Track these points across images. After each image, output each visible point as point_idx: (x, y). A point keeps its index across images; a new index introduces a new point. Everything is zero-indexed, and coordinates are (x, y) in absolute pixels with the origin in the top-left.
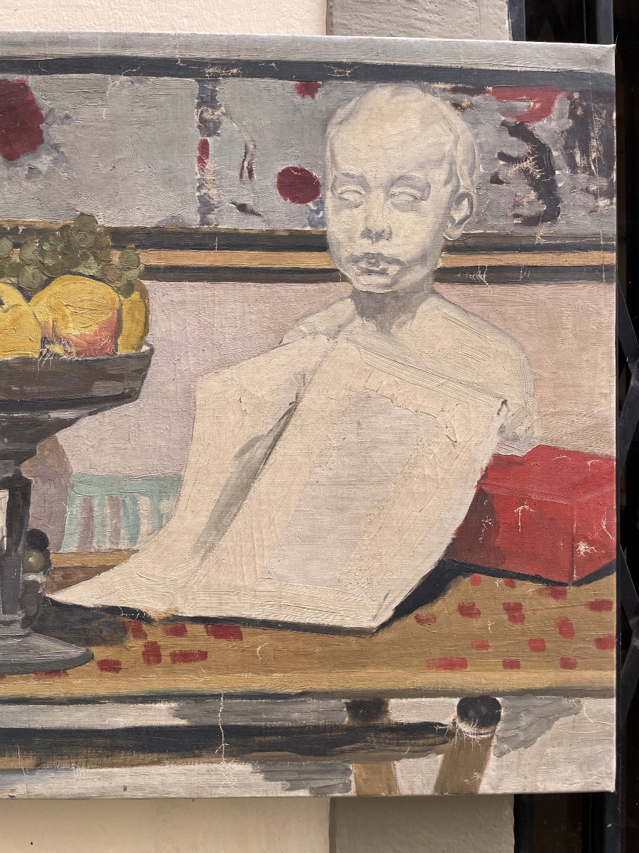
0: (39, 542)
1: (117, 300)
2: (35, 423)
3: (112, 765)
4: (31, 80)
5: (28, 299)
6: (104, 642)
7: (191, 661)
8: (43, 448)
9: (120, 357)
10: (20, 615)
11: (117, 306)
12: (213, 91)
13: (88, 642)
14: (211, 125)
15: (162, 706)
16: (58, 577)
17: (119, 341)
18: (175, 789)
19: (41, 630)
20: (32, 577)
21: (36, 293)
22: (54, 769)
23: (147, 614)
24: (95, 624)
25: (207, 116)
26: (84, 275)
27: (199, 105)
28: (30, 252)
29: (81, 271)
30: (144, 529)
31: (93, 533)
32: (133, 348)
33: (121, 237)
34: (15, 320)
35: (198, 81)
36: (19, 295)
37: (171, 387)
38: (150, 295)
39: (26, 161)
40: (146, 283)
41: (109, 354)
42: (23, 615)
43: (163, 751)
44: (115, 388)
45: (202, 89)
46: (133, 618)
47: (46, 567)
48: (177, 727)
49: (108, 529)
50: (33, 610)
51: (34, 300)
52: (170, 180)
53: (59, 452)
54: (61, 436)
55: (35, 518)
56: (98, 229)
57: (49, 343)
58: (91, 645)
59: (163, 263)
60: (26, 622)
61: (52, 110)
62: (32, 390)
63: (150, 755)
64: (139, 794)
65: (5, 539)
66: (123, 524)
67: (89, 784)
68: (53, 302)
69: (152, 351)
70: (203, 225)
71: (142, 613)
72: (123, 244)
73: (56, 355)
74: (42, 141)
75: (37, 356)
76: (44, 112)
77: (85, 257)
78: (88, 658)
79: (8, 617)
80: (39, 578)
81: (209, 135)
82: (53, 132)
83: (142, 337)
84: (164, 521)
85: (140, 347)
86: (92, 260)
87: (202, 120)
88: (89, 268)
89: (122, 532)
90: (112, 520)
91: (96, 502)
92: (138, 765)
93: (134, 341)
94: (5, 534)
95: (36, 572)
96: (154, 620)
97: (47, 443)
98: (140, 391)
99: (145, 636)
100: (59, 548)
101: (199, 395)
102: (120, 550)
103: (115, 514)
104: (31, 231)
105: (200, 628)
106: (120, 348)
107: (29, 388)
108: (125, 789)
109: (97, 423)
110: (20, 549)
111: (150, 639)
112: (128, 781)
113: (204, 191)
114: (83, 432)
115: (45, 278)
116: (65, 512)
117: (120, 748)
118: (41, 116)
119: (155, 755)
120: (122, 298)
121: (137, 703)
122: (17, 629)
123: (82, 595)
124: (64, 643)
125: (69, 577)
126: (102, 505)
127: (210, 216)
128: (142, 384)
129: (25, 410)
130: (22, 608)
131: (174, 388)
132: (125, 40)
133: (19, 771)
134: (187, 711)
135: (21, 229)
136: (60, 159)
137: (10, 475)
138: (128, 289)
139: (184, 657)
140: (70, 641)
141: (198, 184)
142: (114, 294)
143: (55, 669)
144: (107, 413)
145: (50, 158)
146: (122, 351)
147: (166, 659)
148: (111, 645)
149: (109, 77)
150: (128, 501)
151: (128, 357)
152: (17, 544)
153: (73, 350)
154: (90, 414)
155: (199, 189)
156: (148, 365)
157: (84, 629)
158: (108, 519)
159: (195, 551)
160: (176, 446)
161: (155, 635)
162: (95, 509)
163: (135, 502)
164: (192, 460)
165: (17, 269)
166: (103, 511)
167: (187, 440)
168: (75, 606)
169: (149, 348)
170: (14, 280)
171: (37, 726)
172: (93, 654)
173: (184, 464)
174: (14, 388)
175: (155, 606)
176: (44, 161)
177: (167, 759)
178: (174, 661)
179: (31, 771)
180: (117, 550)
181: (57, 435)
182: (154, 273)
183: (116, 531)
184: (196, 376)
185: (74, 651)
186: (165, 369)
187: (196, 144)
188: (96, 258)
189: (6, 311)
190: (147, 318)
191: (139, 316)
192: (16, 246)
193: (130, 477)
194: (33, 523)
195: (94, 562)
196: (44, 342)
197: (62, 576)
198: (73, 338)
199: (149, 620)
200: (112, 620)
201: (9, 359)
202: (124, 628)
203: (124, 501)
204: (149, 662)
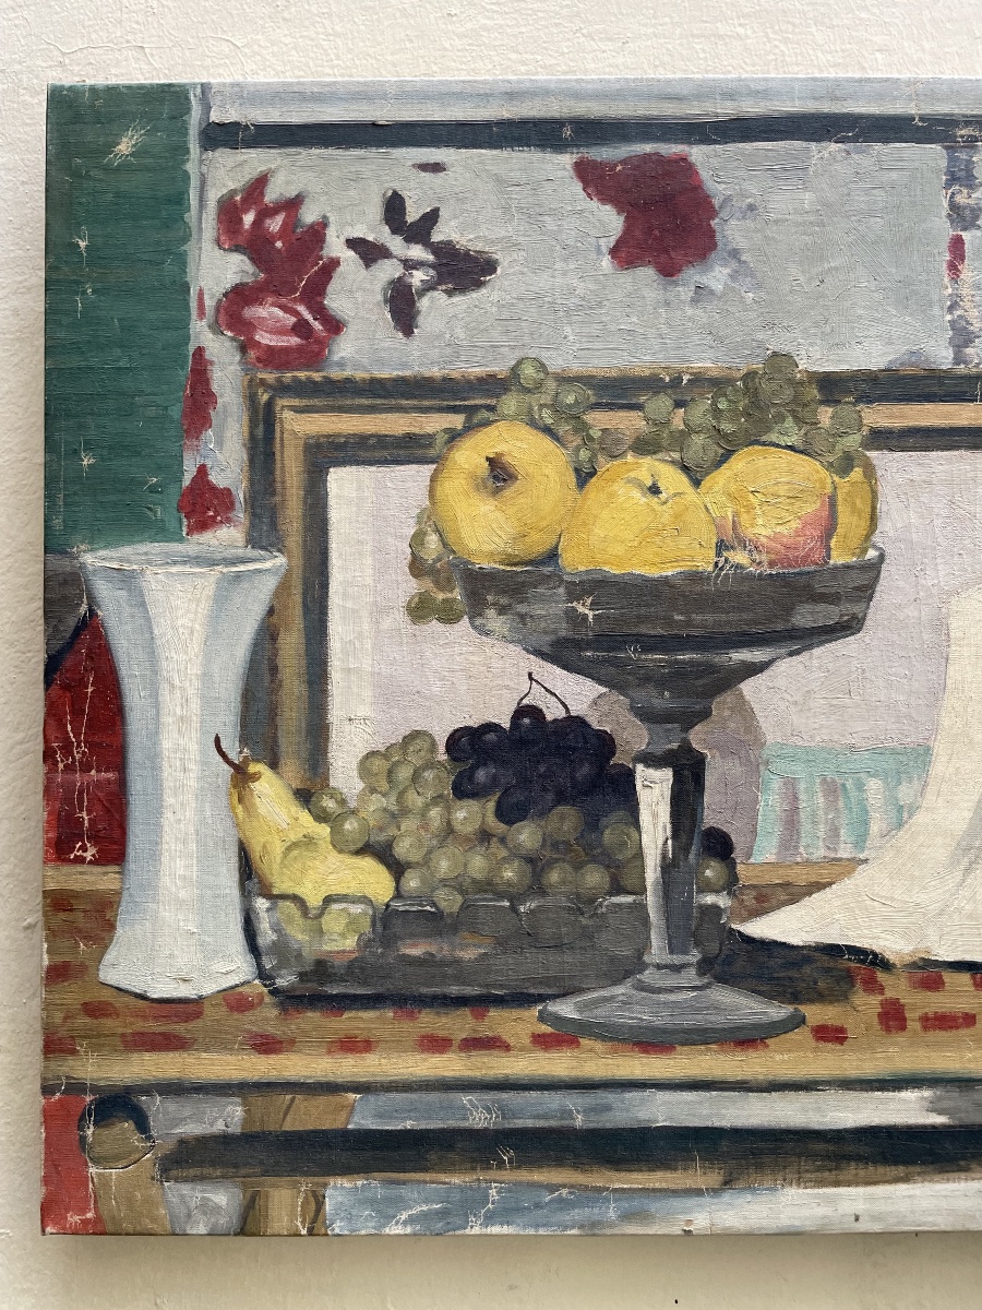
0: (720, 846)
1: (829, 481)
2: (710, 669)
3: (837, 1184)
4: (697, 154)
5: (697, 483)
6: (820, 997)
7: (951, 1028)
8: (721, 706)
9: (836, 568)
10: (694, 956)
11: (829, 490)
12: (969, 162)
13: (795, 998)
14: (967, 212)
15: (909, 1095)
16: (749, 899)
17: (833, 543)
18: (931, 1219)
19: (724, 979)
20: (710, 899)
21: (708, 474)
22: (750, 1189)
23: (883, 958)
24: (807, 970)
25: (961, 199)
26: (778, 446)
27: (948, 185)
28: (700, 411)
29: (775, 440)
30: (875, 828)
31: (798, 833)
32: (853, 554)
33: (832, 386)
34: (677, 516)
35: (946, 148)
36: (684, 479)
37: (911, 612)
38: (879, 473)
39: (692, 276)
40: (872, 454)
41: (817, 564)
42: (699, 956)
43: (913, 1163)
44: (829, 614)
45: (952, 160)
46: (863, 962)
47: (731, 884)
48: (933, 1127)
49: (822, 827)
50: (714, 948)
51: (706, 483)
52: (908, 296)
53: (744, 710)
54: (748, 687)
55: (714, 810)
56: (799, 376)
57: (727, 548)
58: (801, 1003)
59: (897, 424)
60: (705, 966)
61: (728, 199)
62: (705, 619)
63: (893, 1168)
64: (877, 1227)
65: (670, 842)
66: (844, 820)
67: (805, 1212)
68: (733, 488)
69: (882, 557)
70: (959, 364)
71: (875, 955)
72: (836, 398)
73: (738, 566)
74: (714, 246)
75: (710, 569)
76: (716, 202)
77: (780, 418)
78: (798, 1021)
79: (677, 959)
80: (722, 901)
81: (964, 229)
82: (732, 230)
83: (868, 537)
84: (905, 815)
85: (865, 551)
86: (789, 422)
87: (954, 206)
88: (786, 434)
89: (842, 831)
90: (826, 814)
91: (802, 786)
92: (875, 1183)
93: (855, 542)
94: (669, 833)
95: (717, 892)
96: (894, 965)
97: (728, 697)
98: (864, 619)
99: (881, 990)
100: (749, 855)
101: (954, 623)
102: (840, 860)
103: (832, 804)
104: (699, 380)
105: (965, 978)
106: (833, 553)
107: (700, 617)
108: (857, 1219)
109: (801, 667)
110: (691, 856)
111: (889, 994)
112: (860, 1207)
113: (958, 313)
114: (781, 682)
115: (721, 451)
116: (756, 802)
117: (848, 1158)
118: (713, 207)
119: (901, 1168)
120: (836, 478)
121: (872, 1090)
122: (690, 977)
123: (786, 926)
124: (760, 998)
125: (766, 900)
126: (811, 793)
127: (969, 351)
128: (868, 608)
129: (693, 650)
130: (697, 945)
131: (916, 614)
132: (834, 89)
133: (698, 1192)
134: (946, 1104)
135: (686, 378)
136: (741, 270)
137: (675, 746)
138: (845, 465)
139: (942, 1022)
140: (770, 996)
141: (949, 303)
142: (824, 473)
143: (747, 1038)
144: (817, 651)
145: (727, 271)
146: (837, 559)
147: (913, 1025)
148: (831, 1002)
149: (813, 145)
150: (849, 785)
151: (847, 567)
152: (687, 850)
153: (764, 558)
154: (791, 654)
155: (951, 309)
156: (877, 578)
157: (790, 978)
158: (821, 812)
159: (954, 862)
160: (921, 702)
161: (897, 988)
162: (801, 797)
163: (860, 787)
164: (946, 722)
165: (681, 439)
166: (813, 801)
167: (937, 692)
168: (775, 943)
169: (877, 553)
170: (676, 456)
171: (725, 1123)
172: (804, 1016)
173: (935, 730)
174: (676, 617)
175: (894, 945)
176: (716, 276)
177: (919, 1174)
178: (925, 1028)
179: (715, 1192)
180: (834, 859)
181: (742, 686)
182: (883, 439)
183: (834, 832)
184: (950, 594)
185: (778, 1012)
186: (901, 584)
187: (945, 244)
188: (799, 421)
189: (665, 503)
190: (874, 508)
191: (863, 505)
192: (679, 404)
193: (852, 748)
194: (710, 819)
195: (801, 877)
196: (721, 546)
197: (756, 898)
198: (764, 540)
199: (886, 965)
200: (832, 964)
201: (670, 573)
202: (849, 978)
203: (843, 785)
204: (888, 1029)
